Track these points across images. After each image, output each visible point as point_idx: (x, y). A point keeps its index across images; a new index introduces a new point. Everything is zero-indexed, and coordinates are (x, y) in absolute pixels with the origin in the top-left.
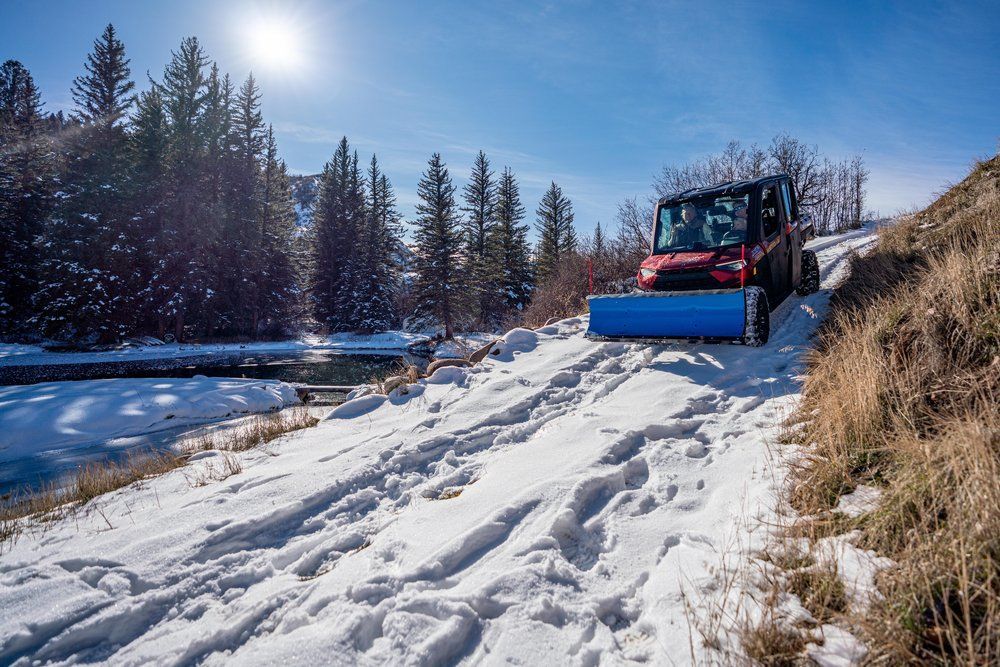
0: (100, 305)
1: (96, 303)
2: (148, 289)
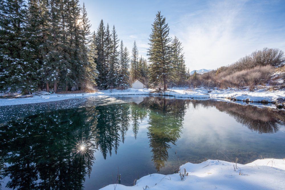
0: (20, 75)
1: (18, 75)
2: (42, 69)
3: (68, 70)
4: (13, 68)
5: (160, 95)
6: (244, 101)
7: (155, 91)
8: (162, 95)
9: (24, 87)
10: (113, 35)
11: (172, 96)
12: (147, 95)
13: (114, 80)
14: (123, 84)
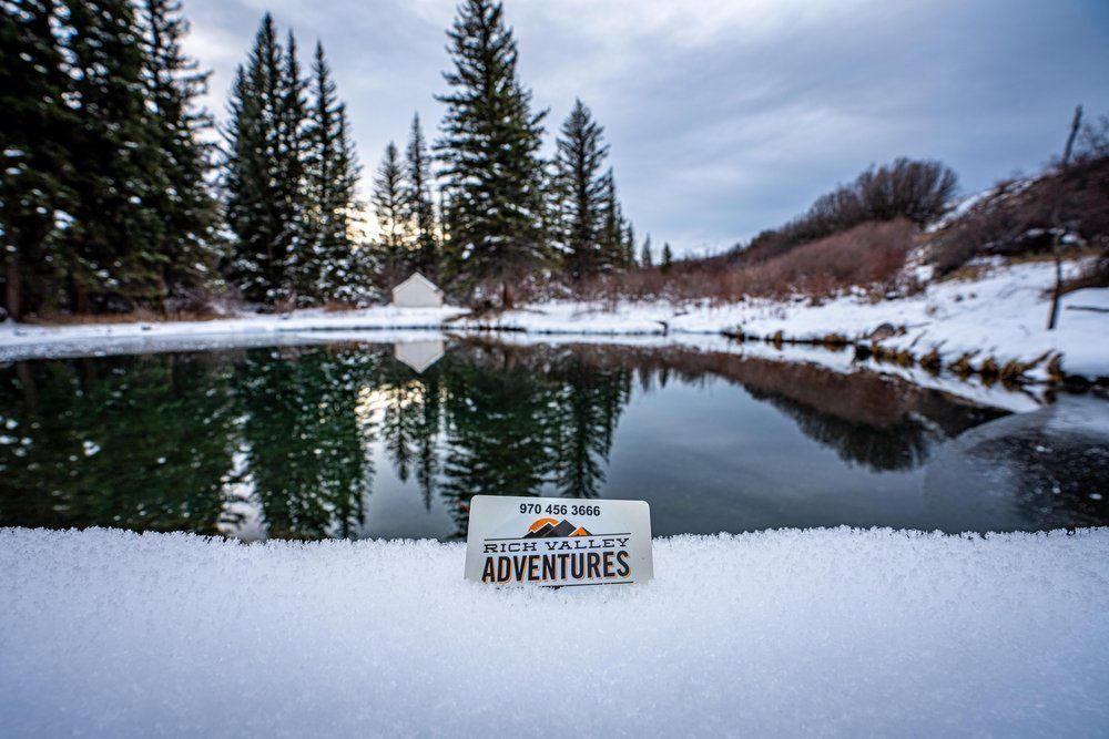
3: (60, 214)
5: (481, 328)
6: (767, 340)
7: (468, 316)
8: (489, 329)
10: (315, 83)
11: (521, 330)
12: (434, 328)
13: (315, 272)
14: (347, 289)
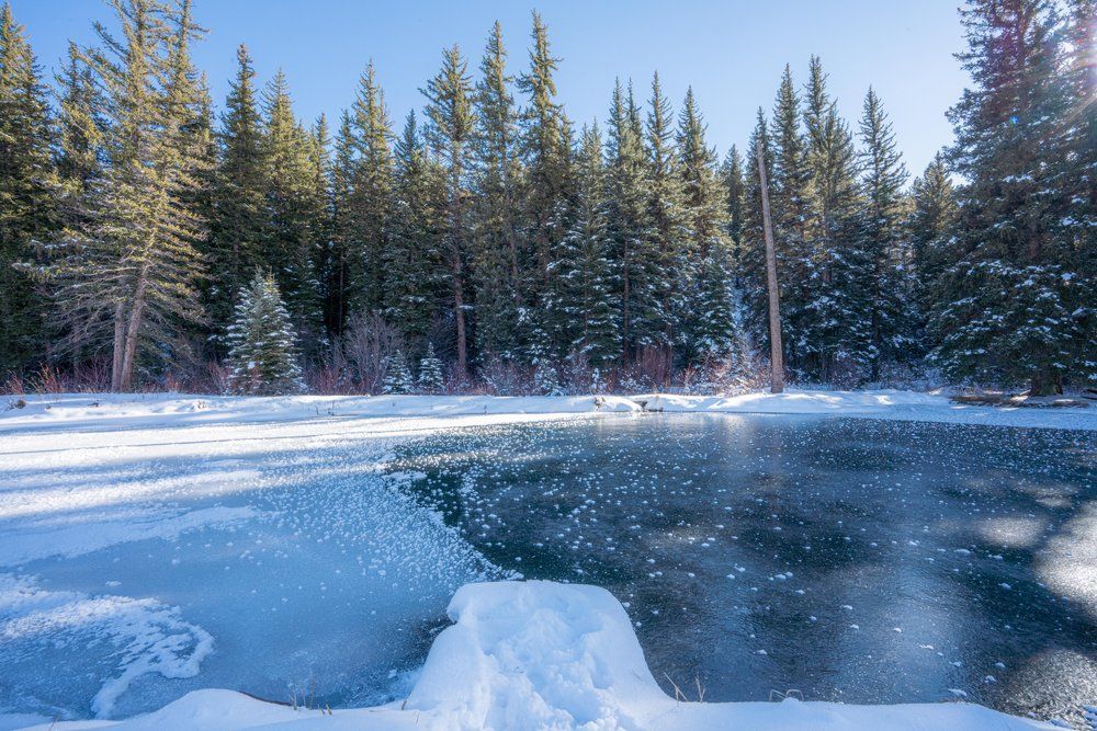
4: (1021, 301)
9: (1060, 366)
